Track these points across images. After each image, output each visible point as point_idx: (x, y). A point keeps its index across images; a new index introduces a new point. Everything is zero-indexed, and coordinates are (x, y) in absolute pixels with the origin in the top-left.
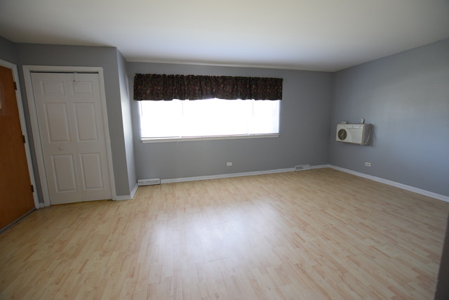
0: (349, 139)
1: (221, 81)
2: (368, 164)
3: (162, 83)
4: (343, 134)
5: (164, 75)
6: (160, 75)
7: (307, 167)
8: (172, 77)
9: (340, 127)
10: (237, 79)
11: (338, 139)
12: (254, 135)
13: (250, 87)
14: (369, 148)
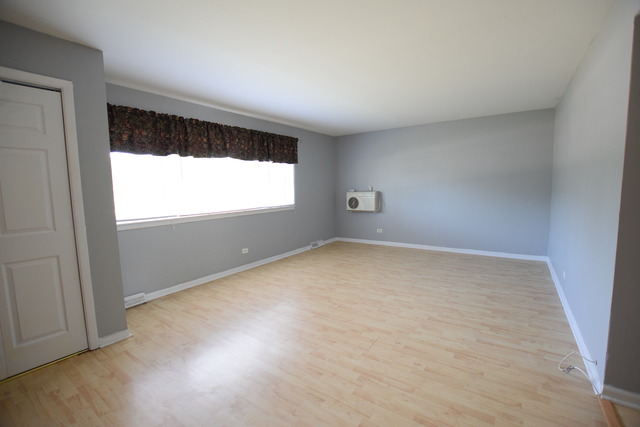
0: (361, 207)
1: (235, 133)
2: (380, 231)
3: (149, 125)
4: (354, 202)
5: (153, 113)
6: (145, 112)
7: (321, 243)
8: (165, 118)
9: (350, 195)
10: (253, 133)
11: (349, 208)
12: (271, 209)
13: (268, 146)
14: (379, 215)
